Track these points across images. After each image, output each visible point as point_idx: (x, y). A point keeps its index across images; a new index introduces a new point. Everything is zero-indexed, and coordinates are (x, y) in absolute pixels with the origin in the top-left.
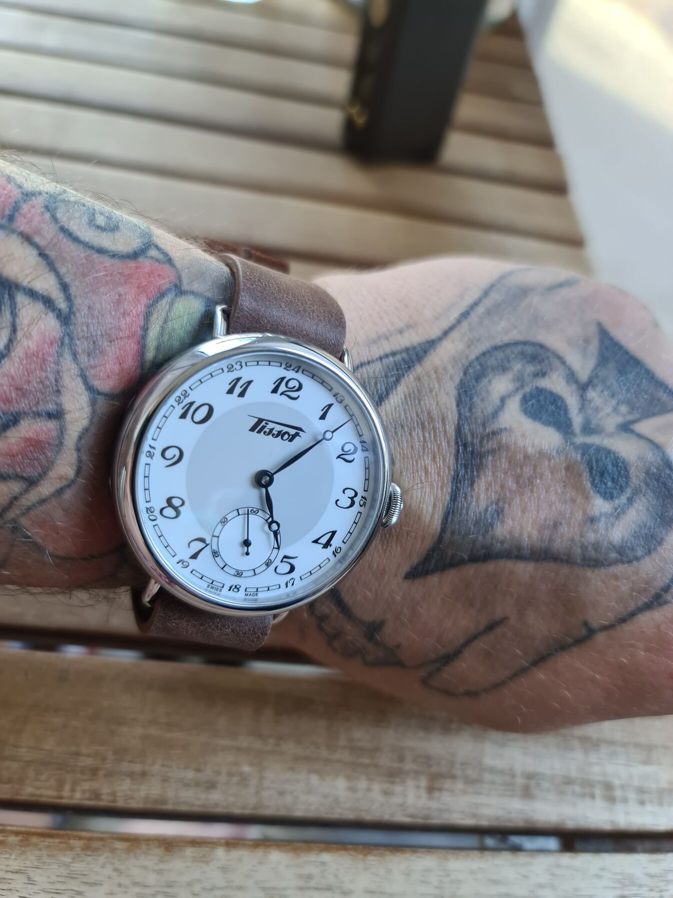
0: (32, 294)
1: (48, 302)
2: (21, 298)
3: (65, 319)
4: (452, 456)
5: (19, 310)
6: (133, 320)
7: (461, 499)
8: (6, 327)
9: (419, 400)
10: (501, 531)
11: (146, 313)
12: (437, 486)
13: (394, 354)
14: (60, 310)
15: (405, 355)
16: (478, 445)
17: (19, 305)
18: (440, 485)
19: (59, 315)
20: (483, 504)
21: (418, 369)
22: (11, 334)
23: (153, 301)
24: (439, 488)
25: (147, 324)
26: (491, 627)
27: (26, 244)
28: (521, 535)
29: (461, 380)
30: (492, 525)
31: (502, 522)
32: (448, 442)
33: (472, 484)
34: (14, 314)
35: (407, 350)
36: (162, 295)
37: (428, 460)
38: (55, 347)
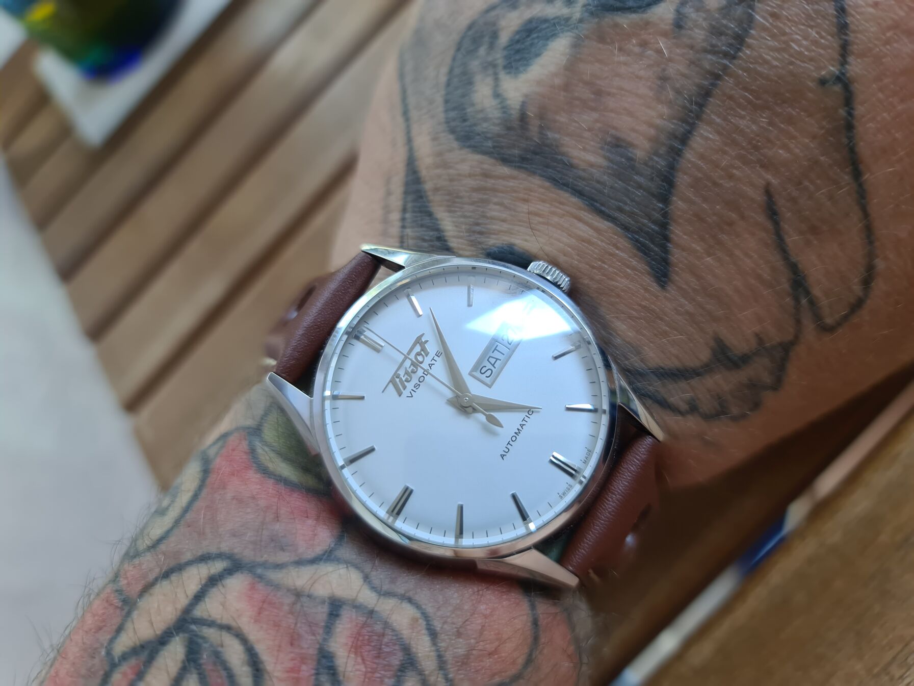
0: (199, 597)
1: (213, 581)
2: (198, 612)
3: (236, 566)
4: (530, 178)
5: (210, 616)
6: (265, 491)
7: (581, 184)
8: (221, 636)
9: (458, 197)
10: (641, 149)
11: (264, 473)
12: (557, 207)
13: (404, 210)
14: (225, 570)
15: (410, 198)
16: (528, 143)
17: (205, 615)
18: (557, 205)
19: (229, 572)
20: (600, 161)
21: (428, 186)
22: (230, 633)
23: (255, 463)
24: (561, 206)
25: (275, 475)
26: (772, 212)
27: (152, 591)
28: (657, 127)
29: (457, 139)
30: (630, 159)
31: (631, 145)
32: (514, 178)
33: (572, 166)
34: (211, 624)
35: (406, 193)
36: (252, 451)
37: (524, 207)
38: (260, 586)
